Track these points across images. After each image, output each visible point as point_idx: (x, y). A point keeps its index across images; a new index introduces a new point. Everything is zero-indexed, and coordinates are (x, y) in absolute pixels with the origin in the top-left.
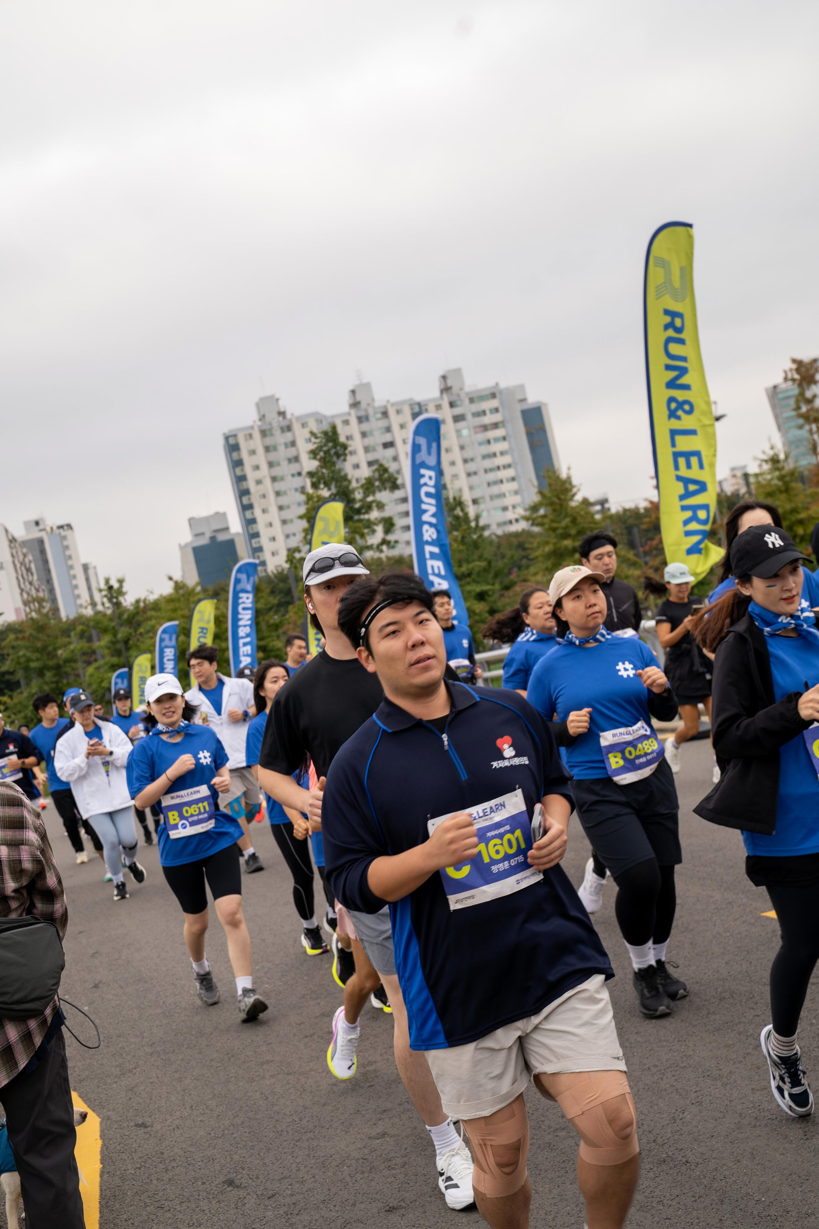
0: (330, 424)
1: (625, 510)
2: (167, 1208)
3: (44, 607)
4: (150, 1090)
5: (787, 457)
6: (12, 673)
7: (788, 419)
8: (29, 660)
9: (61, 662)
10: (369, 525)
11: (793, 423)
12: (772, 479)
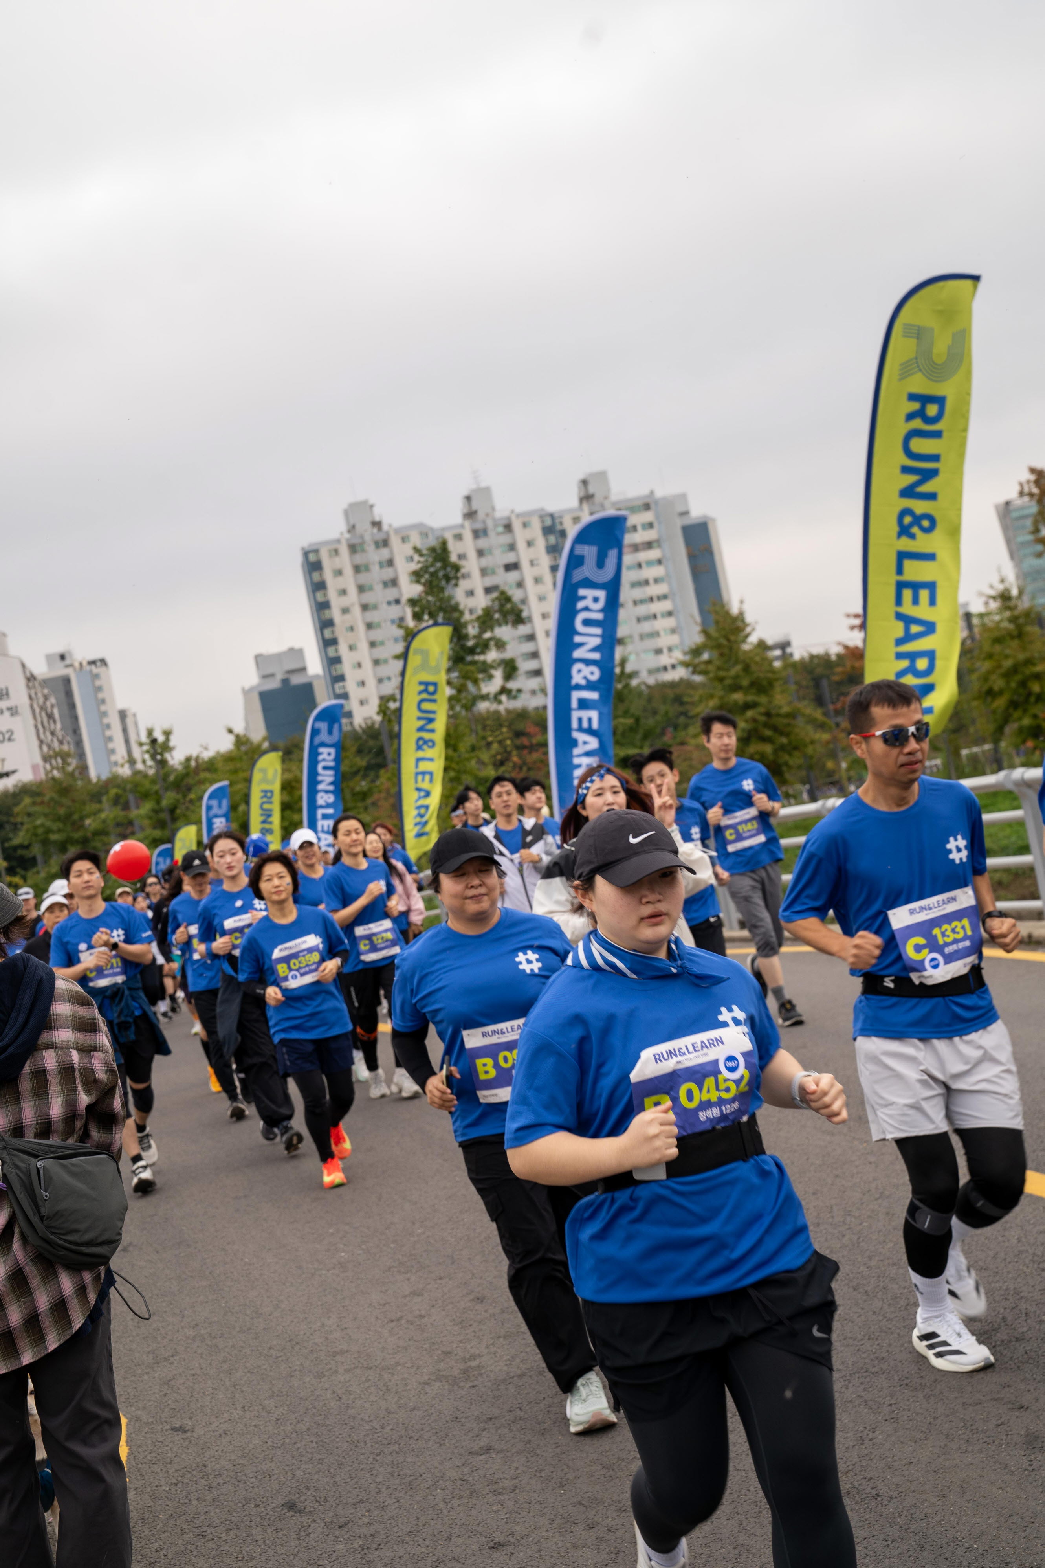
0: (437, 538)
1: (812, 657)
2: (210, 1537)
3: (69, 764)
4: (191, 1385)
5: (1021, 592)
6: (27, 847)
7: (1023, 544)
8: (49, 831)
9: (89, 835)
10: (486, 669)
11: (1029, 550)
12: (1001, 621)
